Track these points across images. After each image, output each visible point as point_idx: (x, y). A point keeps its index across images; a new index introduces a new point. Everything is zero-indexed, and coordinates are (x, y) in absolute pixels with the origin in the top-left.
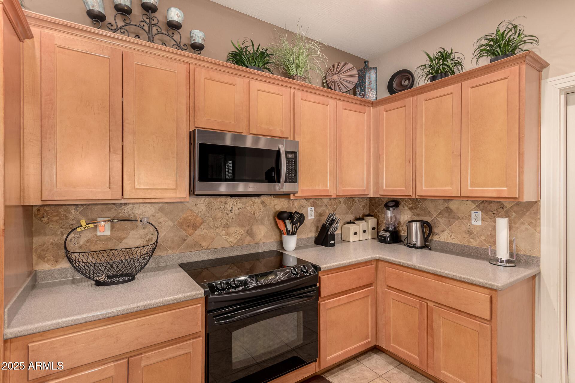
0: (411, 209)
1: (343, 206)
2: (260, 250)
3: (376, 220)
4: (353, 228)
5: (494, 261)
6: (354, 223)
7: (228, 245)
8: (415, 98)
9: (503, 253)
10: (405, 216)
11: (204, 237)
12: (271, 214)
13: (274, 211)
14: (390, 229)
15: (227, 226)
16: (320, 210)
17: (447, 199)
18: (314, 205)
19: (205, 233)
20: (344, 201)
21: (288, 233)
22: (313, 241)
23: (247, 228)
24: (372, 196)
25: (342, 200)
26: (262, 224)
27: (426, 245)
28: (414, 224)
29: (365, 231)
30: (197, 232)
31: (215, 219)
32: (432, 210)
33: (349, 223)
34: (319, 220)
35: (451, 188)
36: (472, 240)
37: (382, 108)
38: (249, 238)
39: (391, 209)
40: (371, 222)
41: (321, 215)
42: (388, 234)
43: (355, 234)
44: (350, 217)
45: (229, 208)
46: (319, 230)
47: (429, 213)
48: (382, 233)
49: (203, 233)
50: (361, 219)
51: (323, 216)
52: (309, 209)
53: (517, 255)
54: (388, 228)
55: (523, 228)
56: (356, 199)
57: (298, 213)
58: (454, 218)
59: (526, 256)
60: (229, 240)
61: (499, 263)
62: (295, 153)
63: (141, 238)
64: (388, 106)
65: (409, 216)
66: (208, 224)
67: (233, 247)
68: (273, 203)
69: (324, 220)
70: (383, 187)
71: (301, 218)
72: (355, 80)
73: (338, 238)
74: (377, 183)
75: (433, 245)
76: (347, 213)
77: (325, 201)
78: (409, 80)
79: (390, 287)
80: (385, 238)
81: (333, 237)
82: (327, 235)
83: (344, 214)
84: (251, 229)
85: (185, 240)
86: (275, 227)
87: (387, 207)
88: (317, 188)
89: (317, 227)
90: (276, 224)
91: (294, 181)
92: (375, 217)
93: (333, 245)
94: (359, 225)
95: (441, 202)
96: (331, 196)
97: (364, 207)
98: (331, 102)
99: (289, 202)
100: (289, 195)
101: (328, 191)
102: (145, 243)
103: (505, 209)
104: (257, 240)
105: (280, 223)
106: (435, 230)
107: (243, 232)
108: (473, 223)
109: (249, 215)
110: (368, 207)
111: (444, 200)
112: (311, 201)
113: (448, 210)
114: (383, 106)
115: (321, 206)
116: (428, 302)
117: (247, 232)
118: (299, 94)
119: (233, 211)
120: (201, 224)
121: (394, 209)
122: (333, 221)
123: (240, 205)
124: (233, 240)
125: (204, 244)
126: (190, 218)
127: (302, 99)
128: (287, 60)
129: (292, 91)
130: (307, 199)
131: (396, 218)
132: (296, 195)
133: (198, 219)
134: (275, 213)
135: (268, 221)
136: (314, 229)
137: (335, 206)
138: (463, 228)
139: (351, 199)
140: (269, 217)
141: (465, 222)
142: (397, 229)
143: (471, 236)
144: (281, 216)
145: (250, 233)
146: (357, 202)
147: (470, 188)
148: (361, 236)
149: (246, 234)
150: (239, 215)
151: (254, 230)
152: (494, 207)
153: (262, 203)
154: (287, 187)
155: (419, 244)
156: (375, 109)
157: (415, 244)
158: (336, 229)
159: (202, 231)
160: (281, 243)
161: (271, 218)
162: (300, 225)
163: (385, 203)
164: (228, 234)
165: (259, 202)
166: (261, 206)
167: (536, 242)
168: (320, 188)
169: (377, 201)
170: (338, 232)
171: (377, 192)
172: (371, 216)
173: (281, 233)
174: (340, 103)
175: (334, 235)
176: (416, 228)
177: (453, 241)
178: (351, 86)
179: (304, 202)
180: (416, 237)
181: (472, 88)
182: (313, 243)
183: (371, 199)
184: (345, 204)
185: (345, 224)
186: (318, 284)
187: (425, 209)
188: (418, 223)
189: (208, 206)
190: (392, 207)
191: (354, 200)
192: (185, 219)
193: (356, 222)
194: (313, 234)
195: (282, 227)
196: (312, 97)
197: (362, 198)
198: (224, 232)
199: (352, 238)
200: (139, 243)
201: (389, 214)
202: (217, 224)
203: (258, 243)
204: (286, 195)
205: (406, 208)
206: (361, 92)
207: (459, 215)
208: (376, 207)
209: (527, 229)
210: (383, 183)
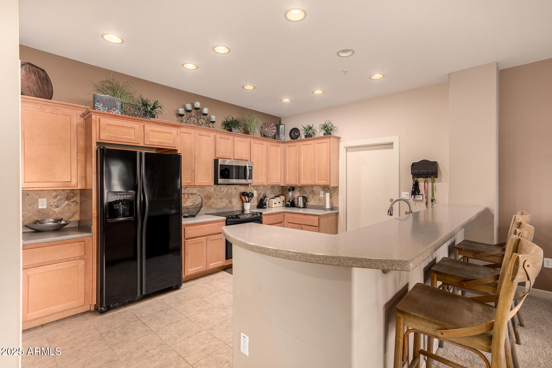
0: (299, 191)
1: (269, 190)
2: (234, 210)
3: (284, 197)
4: (274, 201)
5: (325, 209)
6: (274, 198)
7: (222, 207)
8: (299, 143)
9: (328, 206)
10: (297, 194)
11: (213, 203)
12: (239, 193)
13: (240, 192)
14: (291, 201)
15: (221, 198)
16: (259, 192)
17: (312, 186)
18: (256, 189)
19: (214, 201)
20: (270, 188)
21: (246, 202)
22: (256, 207)
23: (229, 200)
24: (282, 185)
25: (269, 187)
26: (235, 198)
27: (305, 207)
28: (300, 197)
29: (279, 203)
30: (210, 201)
31: (217, 195)
32: (307, 191)
33: (272, 198)
34: (258, 197)
35: (311, 182)
36: (320, 203)
37: (287, 145)
38: (230, 204)
39: (291, 191)
40: (282, 198)
41: (259, 194)
42: (289, 203)
43: (275, 203)
44: (273, 196)
45: (222, 191)
46: (259, 202)
47: (306, 193)
48: (287, 203)
49: (213, 201)
50: (278, 196)
51: (261, 195)
52: (254, 191)
53: (332, 207)
54: (290, 200)
55: (335, 196)
56: (275, 187)
57: (251, 193)
58: (314, 194)
59: (335, 207)
60: (222, 205)
61: (327, 210)
62: (252, 167)
63: (192, 202)
64: (289, 144)
65: (299, 195)
66: (214, 197)
67: (224, 208)
68: (239, 189)
69: (261, 196)
70: (287, 181)
71: (252, 195)
72: (275, 131)
73: (267, 205)
74: (285, 179)
75: (307, 206)
76: (271, 194)
77: (261, 188)
78: (298, 133)
79: (289, 223)
80: (288, 205)
81: (265, 204)
82: (263, 203)
83: (270, 194)
84: (231, 200)
85: (206, 204)
86: (240, 200)
87: (289, 190)
88: (259, 181)
89: (258, 200)
90: (241, 198)
91: (251, 179)
92: (284, 196)
93: (265, 208)
94: (276, 199)
95: (310, 187)
96: (265, 185)
97: (279, 191)
98: (265, 143)
99: (246, 188)
100: (248, 184)
101: (264, 183)
102: (193, 204)
103: (330, 190)
104: (233, 205)
105: (243, 197)
106: (308, 200)
107: (228, 201)
108: (321, 196)
109: (230, 194)
110: (281, 191)
111: (311, 186)
112: (255, 187)
113: (313, 191)
114: (287, 144)
115: (260, 190)
116: (302, 225)
117: (229, 201)
118: (252, 141)
119: (224, 192)
120: (212, 197)
121: (292, 192)
122: (265, 197)
123: (226, 189)
124: (224, 204)
125: (213, 206)
126: (208, 194)
127: (254, 143)
128: (246, 125)
129: (250, 139)
130: (254, 186)
131: (293, 196)
132: (251, 184)
133: (211, 195)
134: (240, 193)
135: (238, 197)
136: (256, 201)
137: (266, 190)
138: (318, 198)
139: (273, 187)
140: (238, 195)
141: (318, 195)
142: (294, 201)
143: (320, 201)
144: (244, 194)
145: (230, 202)
146: (276, 188)
147: (317, 182)
148: (278, 205)
149: (229, 202)
150: (226, 193)
151: (232, 200)
152: (327, 189)
153: (235, 188)
154: (249, 181)
155: (302, 206)
156: (284, 145)
157: (300, 206)
158: (267, 200)
159: (212, 200)
160: (243, 207)
161: (239, 195)
162: (252, 198)
163: (288, 188)
164: (222, 202)
165: (234, 188)
166: (235, 190)
167: (338, 202)
168: (261, 181)
169: (285, 188)
170: (267, 203)
171: (284, 183)
172: (282, 195)
173: (243, 202)
174: (269, 143)
175: (266, 203)
176: (300, 199)
177: (314, 204)
178: (273, 134)
179: (252, 188)
180: (301, 204)
181: (317, 143)
182: (256, 208)
183: (282, 187)
184: (270, 189)
185: (270, 199)
186: (261, 220)
187: (304, 191)
188: (301, 197)
189: (215, 189)
190: (291, 190)
191: (274, 188)
192: (206, 195)
193: (275, 198)
194: (256, 204)
195: (244, 200)
196: (258, 141)
197: (279, 186)
198: (220, 201)
199: (274, 206)
200: (191, 204)
201: (290, 194)
202: (218, 197)
203: (233, 207)
204: (247, 185)
205: (297, 191)
206: (278, 135)
207: (317, 193)
208: (285, 191)
209: (336, 197)
210: (287, 179)
